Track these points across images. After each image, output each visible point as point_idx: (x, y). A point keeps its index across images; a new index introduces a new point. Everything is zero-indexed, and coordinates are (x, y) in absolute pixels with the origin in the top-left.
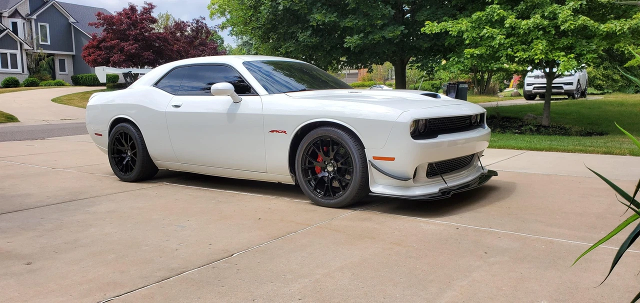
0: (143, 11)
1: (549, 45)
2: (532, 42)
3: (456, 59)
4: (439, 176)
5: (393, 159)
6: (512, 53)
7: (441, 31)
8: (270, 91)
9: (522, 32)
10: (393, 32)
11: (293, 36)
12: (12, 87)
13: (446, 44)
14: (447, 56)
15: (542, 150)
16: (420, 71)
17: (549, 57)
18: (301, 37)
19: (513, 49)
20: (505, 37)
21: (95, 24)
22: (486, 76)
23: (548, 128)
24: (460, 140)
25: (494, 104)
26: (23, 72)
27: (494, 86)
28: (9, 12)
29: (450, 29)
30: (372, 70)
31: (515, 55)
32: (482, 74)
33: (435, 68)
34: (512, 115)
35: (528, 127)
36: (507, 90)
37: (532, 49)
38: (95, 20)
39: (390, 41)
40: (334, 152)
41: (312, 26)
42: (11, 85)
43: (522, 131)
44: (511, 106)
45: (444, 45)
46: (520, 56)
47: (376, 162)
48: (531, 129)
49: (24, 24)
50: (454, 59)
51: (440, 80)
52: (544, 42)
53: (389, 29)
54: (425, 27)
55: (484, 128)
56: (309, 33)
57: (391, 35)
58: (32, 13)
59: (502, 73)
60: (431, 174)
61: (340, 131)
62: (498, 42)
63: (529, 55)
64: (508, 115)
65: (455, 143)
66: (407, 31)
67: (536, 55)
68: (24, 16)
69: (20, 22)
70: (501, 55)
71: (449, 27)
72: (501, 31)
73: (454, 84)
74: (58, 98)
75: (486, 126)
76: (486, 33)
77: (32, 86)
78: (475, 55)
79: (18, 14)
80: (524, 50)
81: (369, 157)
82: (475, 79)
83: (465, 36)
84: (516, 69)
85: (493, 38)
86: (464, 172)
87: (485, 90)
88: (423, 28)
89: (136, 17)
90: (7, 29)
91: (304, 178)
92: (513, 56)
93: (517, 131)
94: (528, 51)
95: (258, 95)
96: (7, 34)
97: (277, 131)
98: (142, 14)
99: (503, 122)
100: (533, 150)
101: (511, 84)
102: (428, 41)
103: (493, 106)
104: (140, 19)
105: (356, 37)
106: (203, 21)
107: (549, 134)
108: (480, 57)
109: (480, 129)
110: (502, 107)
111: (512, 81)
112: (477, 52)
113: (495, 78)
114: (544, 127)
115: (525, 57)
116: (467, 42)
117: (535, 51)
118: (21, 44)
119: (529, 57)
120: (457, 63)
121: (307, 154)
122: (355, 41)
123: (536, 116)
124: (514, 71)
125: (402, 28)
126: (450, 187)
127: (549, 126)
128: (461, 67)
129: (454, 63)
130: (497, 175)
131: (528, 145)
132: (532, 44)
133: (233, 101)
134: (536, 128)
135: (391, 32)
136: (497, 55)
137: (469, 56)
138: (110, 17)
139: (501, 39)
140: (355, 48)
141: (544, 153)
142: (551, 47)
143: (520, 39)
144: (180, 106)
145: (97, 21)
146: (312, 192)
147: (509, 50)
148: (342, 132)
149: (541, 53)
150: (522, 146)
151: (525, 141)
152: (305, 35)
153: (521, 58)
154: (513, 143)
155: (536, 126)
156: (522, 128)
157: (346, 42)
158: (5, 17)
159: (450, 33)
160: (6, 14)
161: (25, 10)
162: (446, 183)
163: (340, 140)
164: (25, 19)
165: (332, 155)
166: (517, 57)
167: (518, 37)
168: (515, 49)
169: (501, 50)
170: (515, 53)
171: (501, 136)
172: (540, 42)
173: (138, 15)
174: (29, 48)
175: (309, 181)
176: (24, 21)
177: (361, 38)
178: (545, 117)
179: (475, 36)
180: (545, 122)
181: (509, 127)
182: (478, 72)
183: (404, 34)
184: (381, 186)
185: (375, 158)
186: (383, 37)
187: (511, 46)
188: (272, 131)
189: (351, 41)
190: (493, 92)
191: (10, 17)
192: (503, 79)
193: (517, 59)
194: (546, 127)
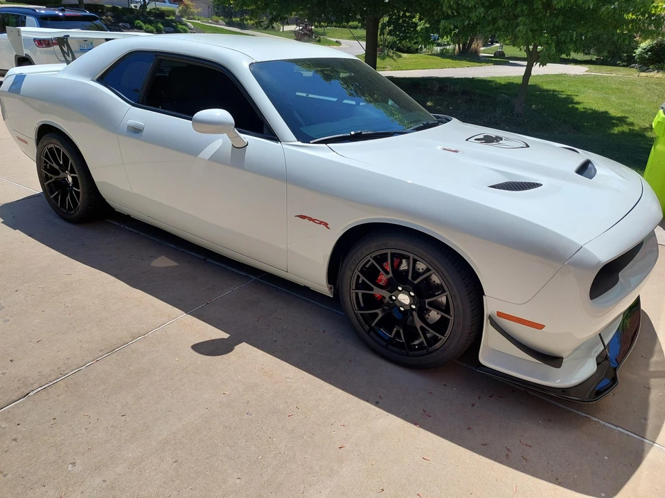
5: (540, 327)
97: (310, 219)
133: (231, 142)
144: (141, 130)
185: (499, 314)
188: (303, 217)
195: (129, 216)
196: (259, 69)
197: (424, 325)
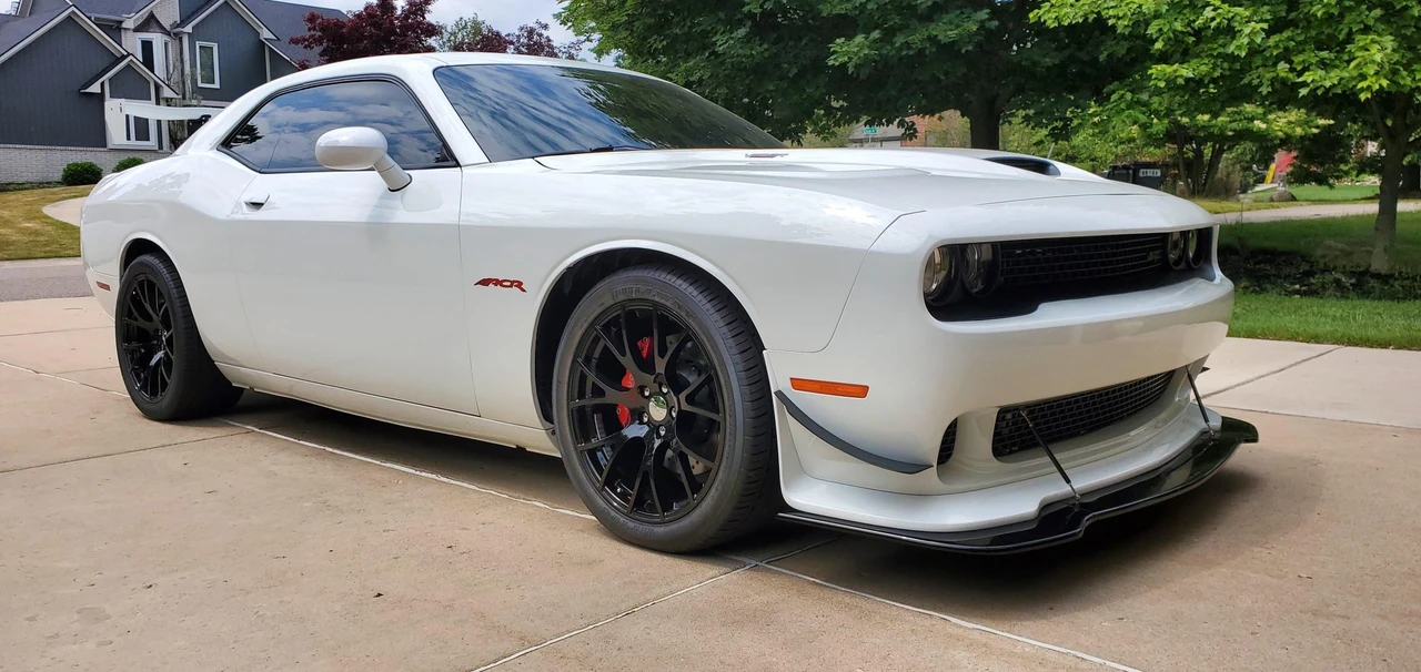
0: (408, 10)
1: (1400, 46)
2: (1349, 39)
3: (1129, 96)
4: (1041, 450)
5: (861, 391)
6: (1291, 76)
7: (1086, 19)
8: (494, 156)
9: (1319, 14)
10: (957, 27)
11: (703, 43)
13: (1102, 58)
14: (1104, 87)
15: (1384, 345)
16: (1033, 128)
17: (1402, 82)
18: (722, 43)
19: (1290, 62)
20: (1265, 26)
21: (305, 40)
22: (1208, 152)
23: (1391, 281)
24: (1130, 320)
25: (1231, 218)
26: (161, 147)
27: (1228, 175)
28: (137, 19)
29: (1111, 12)
30: (916, 131)
31: (1300, 80)
32: (1199, 145)
33: (1071, 120)
34: (1280, 245)
35: (1328, 277)
36: (1259, 188)
37: (1349, 62)
38: (303, 31)
39: (949, 50)
40: (667, 358)
41: (751, 16)
43: (1313, 287)
44: (1274, 223)
45: (1097, 59)
46: (1312, 81)
47: (802, 399)
48: (1338, 281)
49: (166, 44)
50: (1120, 95)
51: (1092, 160)
52: (1389, 41)
53: (946, 18)
54: (1040, 8)
55: (1212, 279)
56: (742, 32)
57: (953, 34)
58: (183, 23)
59: (1248, 145)
60: (1014, 444)
61: (685, 285)
62: (1246, 41)
63: (1341, 79)
64: (1267, 244)
65: (1108, 330)
66: (996, 23)
67: (1363, 77)
68: (168, 28)
69: (158, 39)
70: (1256, 82)
71: (1108, 8)
72: (1255, 13)
73: (1124, 167)
75: (1218, 273)
76: (1213, 19)
78: (1180, 81)
79: (155, 25)
80: (1323, 64)
81: (778, 380)
82: (1181, 161)
83: (1152, 30)
84: (1286, 134)
85: (1230, 31)
86: (1139, 433)
87: (1204, 185)
88: (1036, 11)
89: (392, 22)
90: (129, 54)
91: (577, 440)
92: (1295, 84)
93: (1297, 286)
94: (1336, 67)
95: (456, 165)
96: (128, 66)
97: (498, 283)
98: (407, 15)
99: (1255, 264)
100: (1356, 345)
101: (1270, 174)
102: (1056, 49)
103: (1229, 222)
104: (400, 27)
105: (859, 39)
106: (543, 32)
107: (1394, 297)
108: (1193, 85)
109: (1199, 283)
110: (1252, 224)
111: (1273, 166)
112: (1186, 71)
113: (1231, 159)
114: (1377, 276)
115: (1328, 84)
116: (1159, 45)
117: (1358, 65)
118: (158, 88)
119: (1339, 83)
120: (1129, 107)
121: (588, 360)
122: (856, 49)
123: (1350, 249)
124: (1281, 140)
125: (983, 14)
126: (1084, 495)
127: (1392, 276)
128: (1141, 116)
129: (1123, 106)
130: (1255, 440)
131: (1341, 328)
132: (1349, 47)
133: (385, 183)
134: (1353, 281)
135: (953, 27)
136: (1246, 81)
137: (1162, 84)
138: (336, 24)
139: (1253, 33)
140: (857, 67)
141: (1389, 353)
142: (1409, 55)
143: (1313, 33)
144: (262, 204)
145: (307, 35)
146: (600, 491)
147: (1283, 66)
148: (691, 289)
149: (1377, 73)
150: (1321, 330)
151: (1326, 316)
152: (732, 38)
153: (1317, 88)
154: (1290, 321)
155: (1352, 274)
156: (1312, 280)
157: (835, 52)
158: (128, 29)
159: (1110, 22)
160: (129, 24)
161: (169, 14)
162: (1068, 481)
163: (683, 314)
164: (168, 34)
165: (661, 365)
166: (1304, 84)
167: (1307, 28)
168: (1299, 63)
169: (1258, 67)
170: (1300, 74)
171: (1255, 302)
172: (1373, 41)
173: (397, 18)
174: (175, 96)
175: (592, 453)
176: (166, 38)
177: (875, 41)
178: (1378, 250)
179: (1179, 28)
180: (1379, 264)
181: (1274, 276)
182: (1189, 140)
183: (990, 31)
184: (823, 486)
185: (798, 384)
186: (933, 39)
187: (1286, 56)
188: (485, 282)
189: (848, 51)
190: (1223, 191)
191: (138, 29)
192: (1253, 160)
193: (1303, 92)
194: (1384, 278)
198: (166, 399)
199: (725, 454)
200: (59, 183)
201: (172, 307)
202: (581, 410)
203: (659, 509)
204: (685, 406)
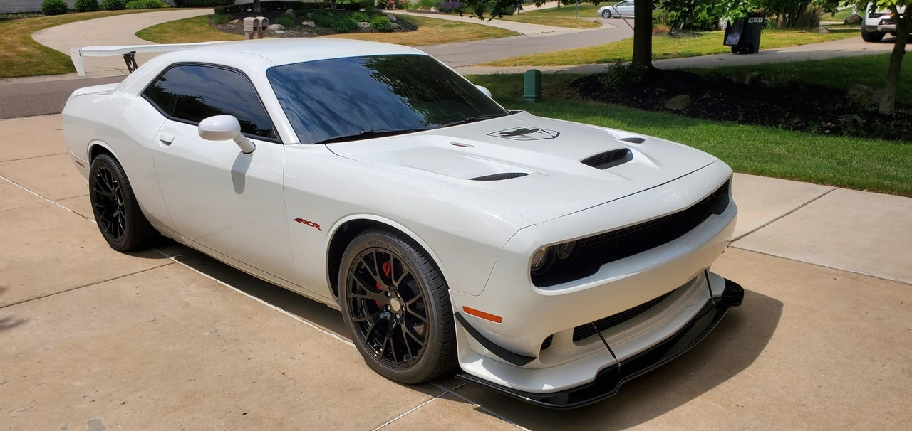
5: (499, 319)
8: (303, 140)
12: (88, 11)
23: (888, 121)
35: (851, 116)
42: (87, 7)
43: (839, 125)
47: (470, 319)
48: (855, 121)
74: (145, 30)
77: (116, 9)
81: (457, 306)
87: (796, 19)
91: (352, 315)
93: (829, 124)
95: (281, 142)
97: (306, 222)
114: (881, 117)
121: (356, 274)
123: (871, 91)
126: (623, 361)
127: (891, 116)
131: (841, 169)
133: (241, 150)
134: (865, 121)
141: (863, 196)
144: (170, 143)
146: (365, 344)
150: (828, 171)
154: (813, 163)
155: (867, 114)
156: (840, 119)
162: (614, 356)
165: (396, 284)
180: (886, 106)
181: (818, 112)
185: (466, 309)
188: (299, 220)
190: (810, 23)
194: (886, 118)
195: (172, 239)
196: (274, 74)
197: (409, 333)
198: (124, 239)
199: (429, 341)
200: (40, 13)
201: (122, 189)
202: (355, 299)
203: (396, 360)
204: (409, 310)
